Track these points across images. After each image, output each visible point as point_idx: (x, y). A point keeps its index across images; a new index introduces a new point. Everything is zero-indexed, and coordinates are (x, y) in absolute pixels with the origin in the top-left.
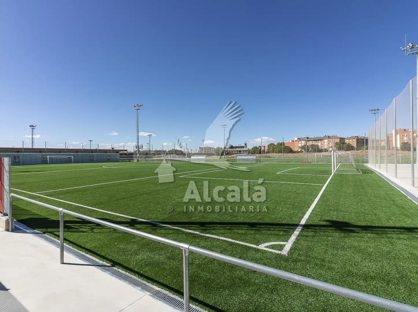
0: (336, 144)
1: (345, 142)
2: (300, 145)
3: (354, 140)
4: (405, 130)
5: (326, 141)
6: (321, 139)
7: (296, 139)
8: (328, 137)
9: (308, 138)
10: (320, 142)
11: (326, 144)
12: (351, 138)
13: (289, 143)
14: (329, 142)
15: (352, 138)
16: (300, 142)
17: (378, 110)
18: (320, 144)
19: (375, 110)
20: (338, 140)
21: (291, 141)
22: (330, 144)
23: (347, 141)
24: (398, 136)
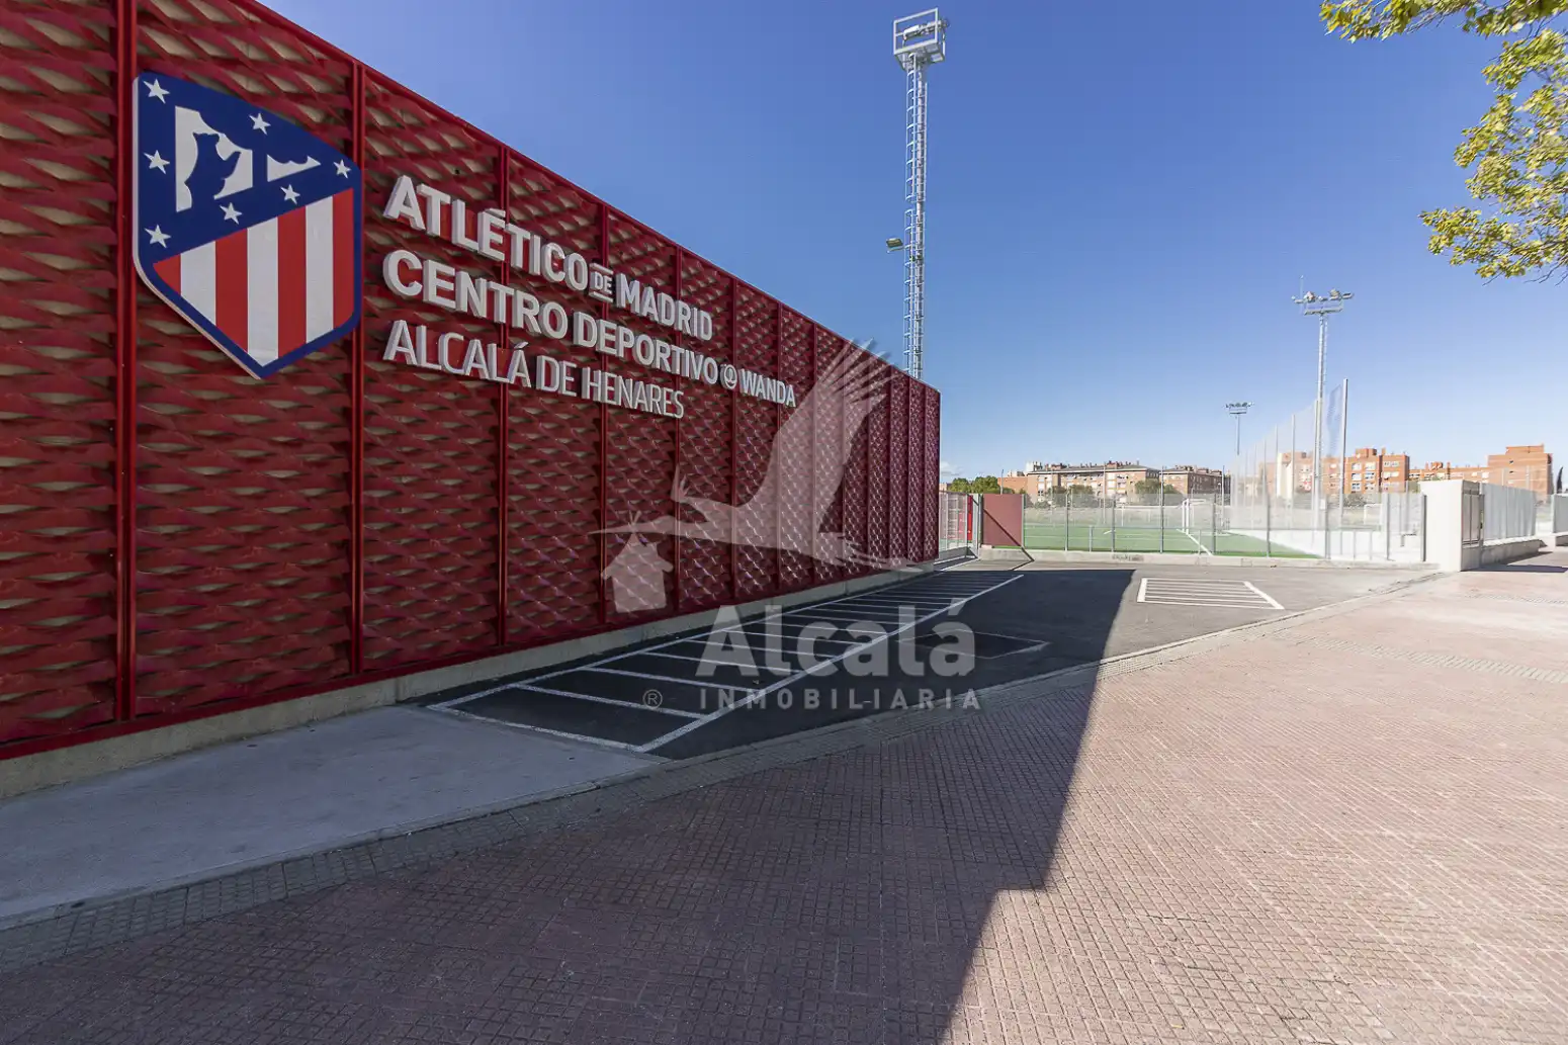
0: (1139, 485)
1: (1161, 480)
2: (1041, 487)
3: (1182, 477)
4: (1304, 455)
5: (1111, 476)
6: (1098, 472)
7: (1029, 468)
8: (1118, 465)
9: (1063, 467)
10: (1094, 478)
11: (1111, 484)
12: (1173, 470)
13: (1011, 479)
14: (1119, 480)
15: (1176, 471)
16: (1042, 478)
17: (1245, 405)
18: (1094, 485)
19: (1238, 405)
20: (1142, 477)
21: (1015, 475)
22: (1122, 486)
23: (1165, 479)
24: (1289, 469)
